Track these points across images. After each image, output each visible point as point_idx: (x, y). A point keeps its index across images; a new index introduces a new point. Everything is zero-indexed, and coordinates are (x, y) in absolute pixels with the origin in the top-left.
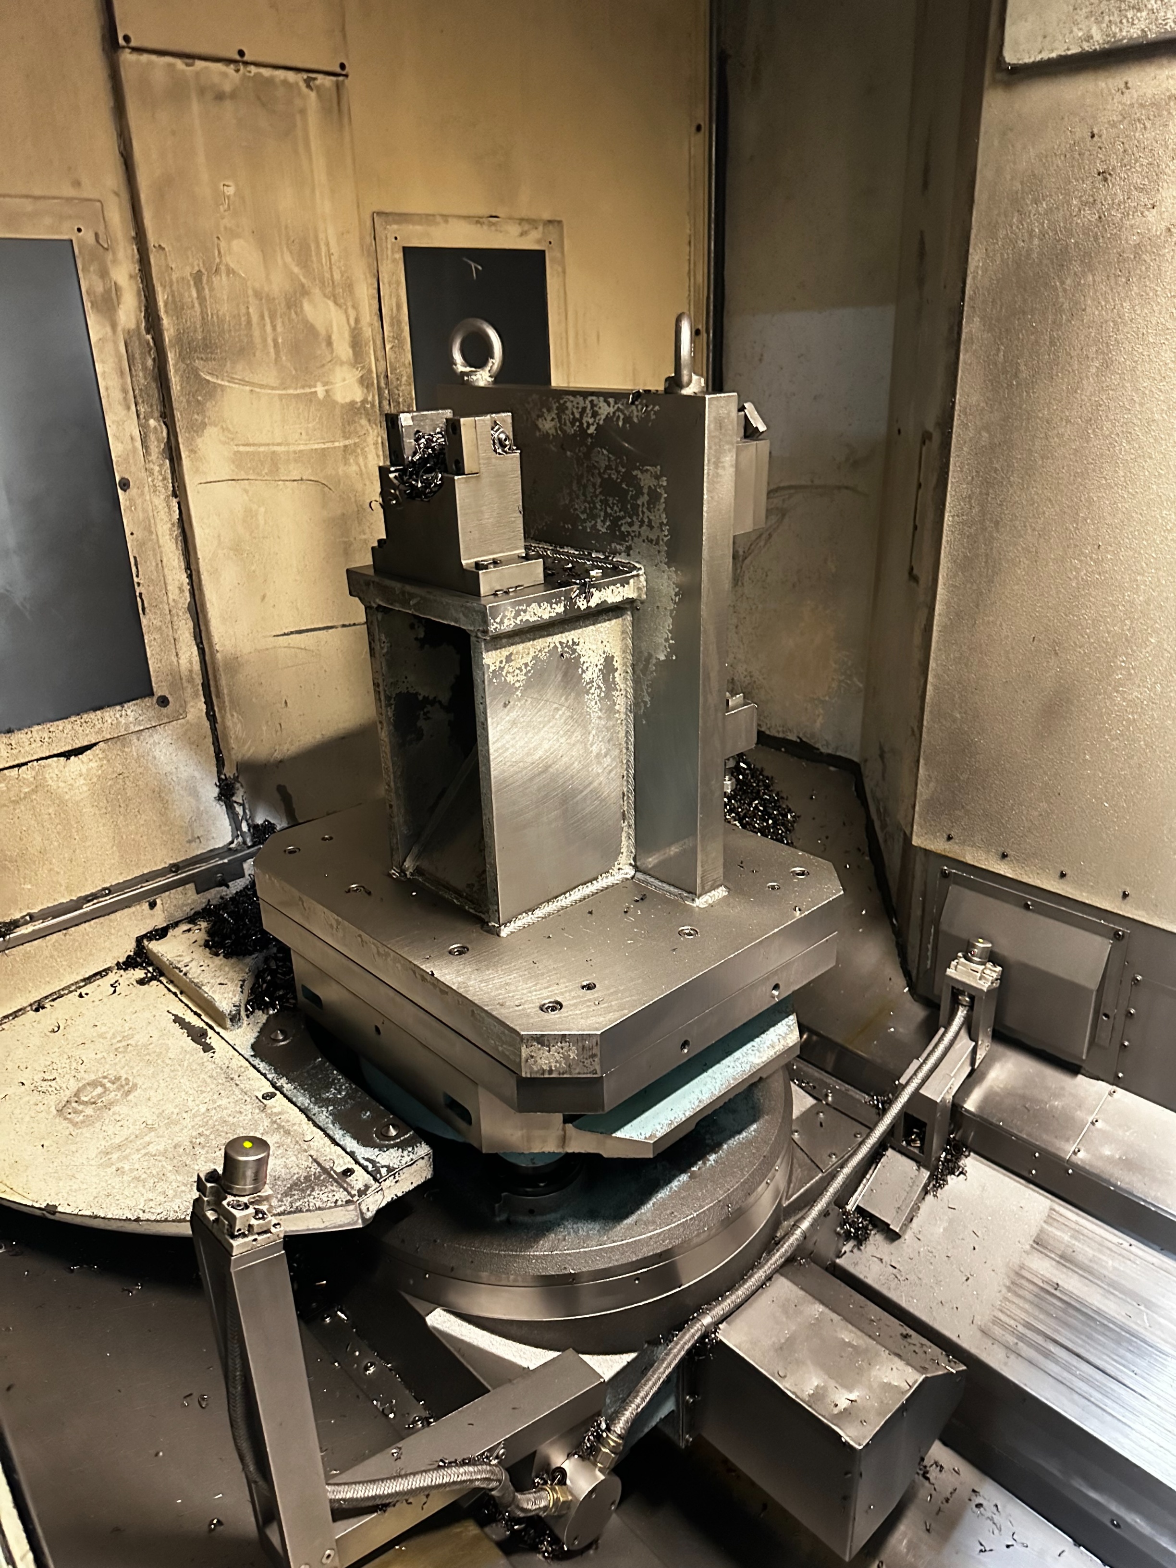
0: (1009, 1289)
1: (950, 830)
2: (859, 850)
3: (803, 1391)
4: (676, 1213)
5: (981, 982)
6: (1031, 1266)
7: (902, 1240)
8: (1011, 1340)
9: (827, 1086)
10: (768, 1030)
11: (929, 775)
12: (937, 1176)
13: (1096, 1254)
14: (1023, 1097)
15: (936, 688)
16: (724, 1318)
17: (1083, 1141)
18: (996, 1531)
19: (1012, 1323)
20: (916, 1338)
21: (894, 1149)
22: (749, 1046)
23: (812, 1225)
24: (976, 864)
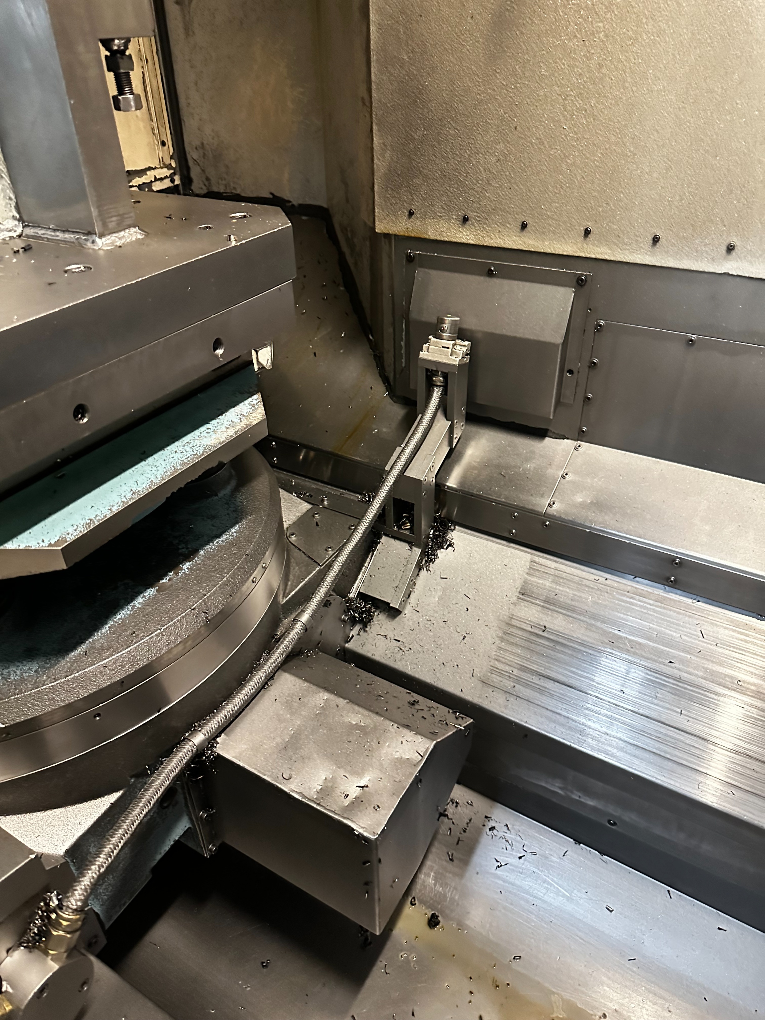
0: (502, 639)
1: (410, 204)
2: (334, 282)
3: (310, 788)
4: (137, 633)
5: (453, 358)
6: (519, 614)
7: (402, 615)
8: (509, 684)
9: (324, 493)
10: (226, 411)
11: (384, 144)
12: (428, 552)
13: (575, 593)
14: (498, 466)
15: (380, 27)
16: (222, 730)
17: (557, 494)
18: (508, 847)
19: (507, 668)
20: (424, 702)
21: (387, 535)
22: (203, 429)
23: (312, 616)
24: (439, 238)
